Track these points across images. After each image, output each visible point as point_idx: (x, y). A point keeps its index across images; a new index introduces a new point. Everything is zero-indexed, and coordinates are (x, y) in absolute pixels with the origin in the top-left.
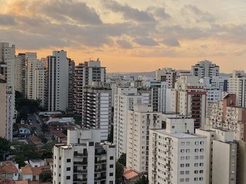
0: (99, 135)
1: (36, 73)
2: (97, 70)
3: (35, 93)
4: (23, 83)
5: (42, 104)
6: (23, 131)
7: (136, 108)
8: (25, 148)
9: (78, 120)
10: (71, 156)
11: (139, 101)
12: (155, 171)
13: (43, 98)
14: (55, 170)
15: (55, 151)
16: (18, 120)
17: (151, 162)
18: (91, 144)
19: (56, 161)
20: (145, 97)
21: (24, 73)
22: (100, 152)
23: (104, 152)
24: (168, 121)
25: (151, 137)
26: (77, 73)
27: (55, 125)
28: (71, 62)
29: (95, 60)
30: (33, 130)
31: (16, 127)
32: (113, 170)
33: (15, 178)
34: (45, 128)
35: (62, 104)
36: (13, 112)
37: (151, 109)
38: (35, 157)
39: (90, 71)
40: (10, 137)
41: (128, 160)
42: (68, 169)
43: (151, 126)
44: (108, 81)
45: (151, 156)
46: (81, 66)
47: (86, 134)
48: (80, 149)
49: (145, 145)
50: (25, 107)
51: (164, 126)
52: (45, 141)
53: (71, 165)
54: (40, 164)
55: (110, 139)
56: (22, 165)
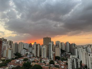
0: (76, 57)
1: (63, 45)
2: (74, 45)
3: (64, 49)
4: (62, 47)
5: (65, 51)
6: (62, 55)
7: (83, 52)
8: (63, 58)
9: (72, 54)
10: (71, 60)
11: (83, 50)
12: (88, 64)
13: (65, 50)
14: (68, 63)
15: (68, 59)
16: (61, 54)
17: (87, 63)
18: (75, 58)
19: (68, 61)
20: (85, 50)
21: (62, 46)
22: (76, 60)
23: (77, 60)
24: (90, 54)
25: (87, 57)
26: (71, 45)
27: (68, 55)
28: (70, 44)
29: (74, 43)
30: (64, 55)
31: (61, 55)
32: (80, 64)
33: (61, 64)
34: (66, 55)
35: (68, 51)
36: (60, 52)
37: (86, 52)
38: (65, 60)
39: (73, 45)
40: (60, 56)
41: (82, 62)
42: (71, 64)
43: (87, 55)
44: (77, 47)
45: (87, 61)
46: (71, 44)
47: (73, 56)
48: (73, 59)
49: (86, 59)
50: (62, 51)
51: (89, 55)
52: (66, 57)
53: (71, 62)
54: (66, 61)
55: (78, 57)
56: (62, 61)
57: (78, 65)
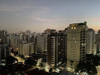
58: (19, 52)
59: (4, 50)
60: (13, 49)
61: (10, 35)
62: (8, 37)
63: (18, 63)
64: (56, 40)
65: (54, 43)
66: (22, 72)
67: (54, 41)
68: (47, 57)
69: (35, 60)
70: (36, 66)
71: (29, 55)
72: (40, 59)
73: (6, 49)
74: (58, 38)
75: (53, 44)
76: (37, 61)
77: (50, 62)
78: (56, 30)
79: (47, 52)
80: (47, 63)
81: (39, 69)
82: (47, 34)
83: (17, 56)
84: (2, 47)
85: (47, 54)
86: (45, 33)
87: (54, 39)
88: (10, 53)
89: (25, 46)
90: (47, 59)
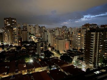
10: (40, 44)
13: (34, 33)
14: (37, 47)
19: (37, 45)
23: (46, 43)
32: (48, 46)
36: (29, 36)
46: (41, 27)
47: (43, 40)
55: (47, 41)
57: (46, 47)
58: (55, 47)
59: (43, 45)
60: (50, 44)
61: (48, 31)
62: (46, 33)
63: (54, 57)
64: (96, 37)
65: (94, 41)
66: (58, 67)
67: (94, 38)
68: (84, 55)
69: (71, 57)
70: (72, 63)
71: (65, 51)
72: (76, 56)
73: (45, 43)
74: (100, 34)
75: (92, 41)
76: (72, 58)
77: (88, 62)
78: (97, 25)
79: (84, 50)
80: (84, 61)
81: (75, 67)
82: (85, 30)
83: (54, 51)
84: (41, 42)
85: (84, 52)
86: (83, 29)
87: (95, 36)
88: (47, 48)
89: (61, 42)
90: (84, 57)
